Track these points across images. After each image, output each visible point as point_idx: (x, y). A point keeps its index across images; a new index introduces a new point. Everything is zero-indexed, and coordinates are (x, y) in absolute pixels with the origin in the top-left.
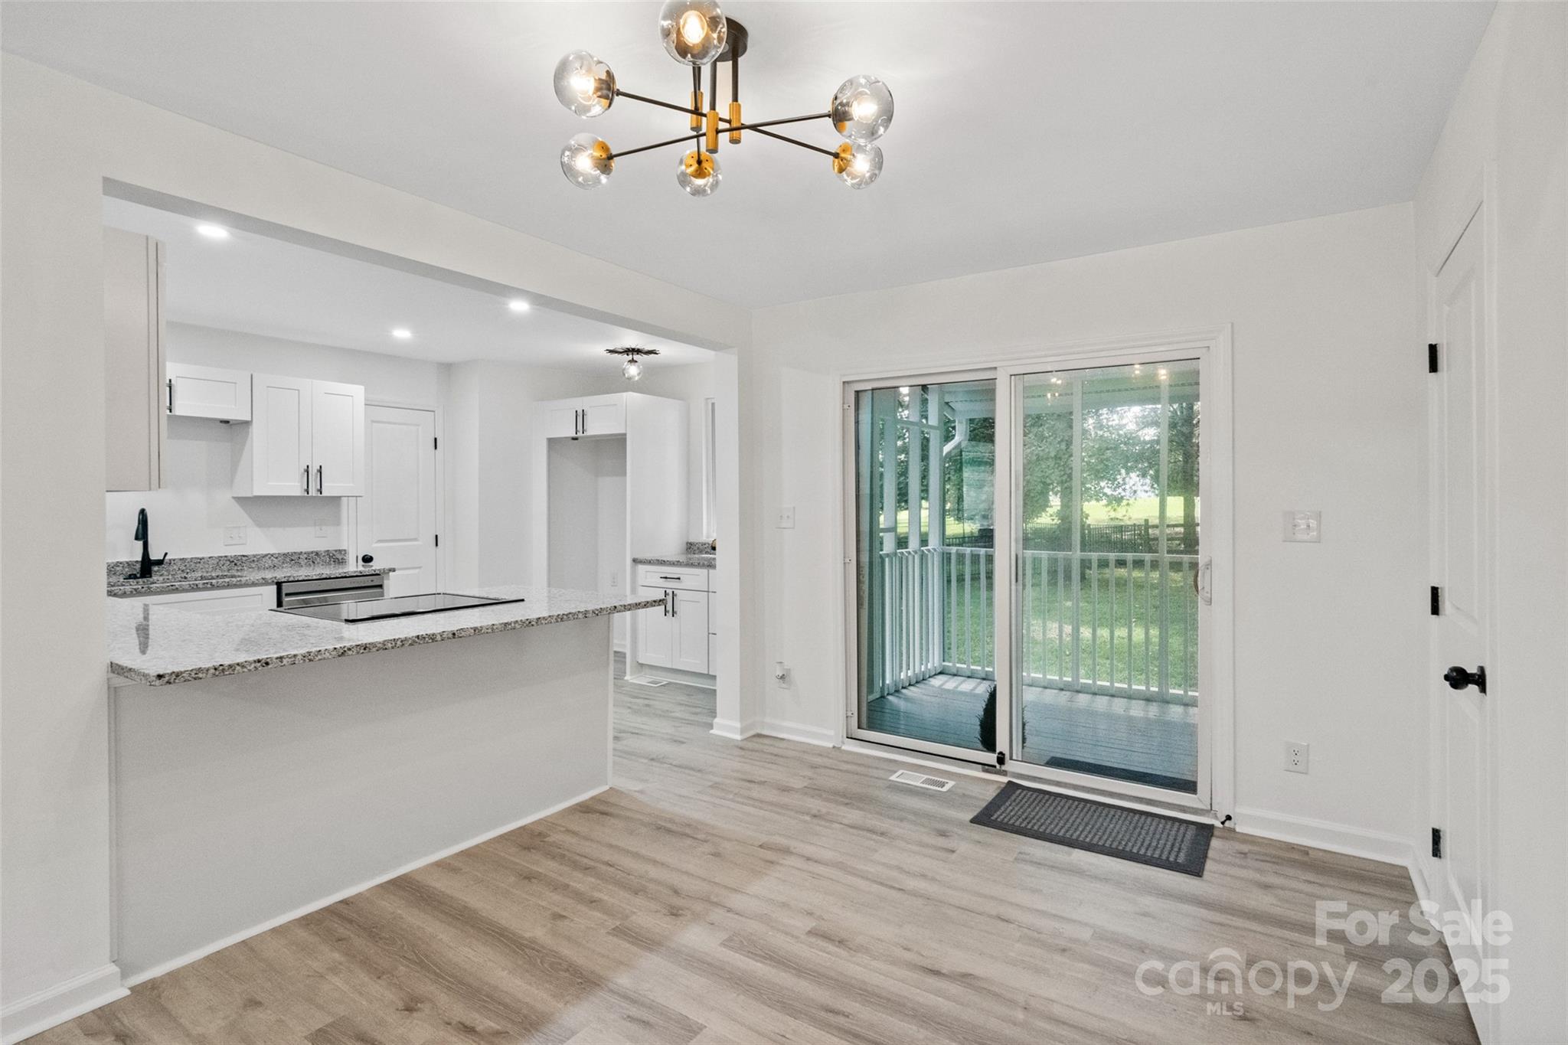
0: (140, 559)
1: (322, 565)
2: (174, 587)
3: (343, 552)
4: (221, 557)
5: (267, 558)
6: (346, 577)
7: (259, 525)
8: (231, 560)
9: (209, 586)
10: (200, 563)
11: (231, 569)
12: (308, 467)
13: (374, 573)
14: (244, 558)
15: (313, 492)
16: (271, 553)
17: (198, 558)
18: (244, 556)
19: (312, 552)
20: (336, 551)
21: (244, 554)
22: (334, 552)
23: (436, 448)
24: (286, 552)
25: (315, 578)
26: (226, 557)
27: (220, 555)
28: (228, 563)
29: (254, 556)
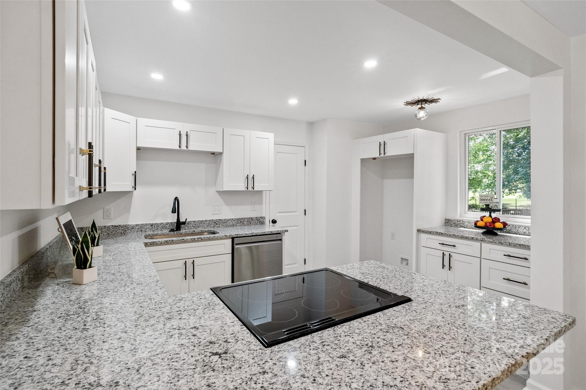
0: (176, 221)
1: (254, 224)
2: (184, 240)
3: (263, 218)
4: (210, 220)
5: (230, 221)
6: (264, 235)
7: (227, 205)
8: (215, 222)
9: (200, 239)
10: (201, 223)
11: (215, 226)
12: (248, 175)
13: (277, 232)
14: (220, 221)
15: (250, 189)
16: (232, 218)
17: (200, 221)
18: (220, 220)
19: (250, 218)
20: (260, 217)
21: (220, 219)
22: (259, 218)
23: (305, 165)
24: (238, 218)
25: (249, 235)
26: (212, 220)
27: (210, 219)
28: (213, 223)
29: (225, 220)
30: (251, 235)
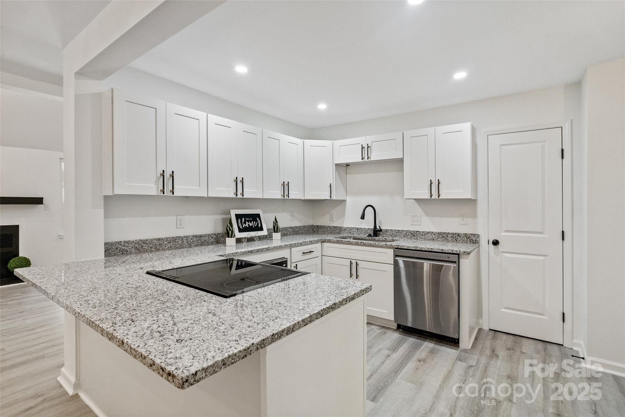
0: (373, 228)
1: (462, 242)
3: (476, 236)
4: (407, 231)
5: (430, 234)
6: (432, 252)
7: (428, 215)
8: (412, 233)
10: (398, 232)
11: (412, 238)
13: (451, 252)
14: (418, 233)
15: (435, 196)
16: (432, 231)
17: (397, 230)
18: (418, 231)
19: (455, 234)
20: (471, 234)
21: (418, 230)
22: (470, 235)
23: (563, 158)
24: (440, 231)
26: (409, 231)
27: (407, 230)
28: (410, 234)
29: (423, 232)
30: (414, 249)
